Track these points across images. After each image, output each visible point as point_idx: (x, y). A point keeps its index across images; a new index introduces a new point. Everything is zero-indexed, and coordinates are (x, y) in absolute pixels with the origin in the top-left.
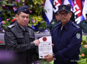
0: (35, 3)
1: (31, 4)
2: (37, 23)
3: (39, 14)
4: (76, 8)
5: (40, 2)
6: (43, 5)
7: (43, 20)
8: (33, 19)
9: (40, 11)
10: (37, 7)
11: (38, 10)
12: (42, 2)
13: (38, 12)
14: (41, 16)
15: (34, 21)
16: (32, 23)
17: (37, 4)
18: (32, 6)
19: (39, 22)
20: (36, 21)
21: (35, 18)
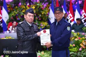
0: (43, 14)
1: (40, 14)
2: (44, 26)
3: (45, 20)
4: (70, 16)
5: (46, 13)
6: (48, 15)
7: (48, 25)
8: (41, 24)
9: (46, 18)
10: (44, 15)
11: (45, 18)
12: (47, 13)
13: (44, 20)
14: (47, 22)
15: (42, 25)
16: (41, 27)
17: (44, 14)
18: (40, 15)
19: (45, 26)
20: (43, 25)
21: (43, 23)
